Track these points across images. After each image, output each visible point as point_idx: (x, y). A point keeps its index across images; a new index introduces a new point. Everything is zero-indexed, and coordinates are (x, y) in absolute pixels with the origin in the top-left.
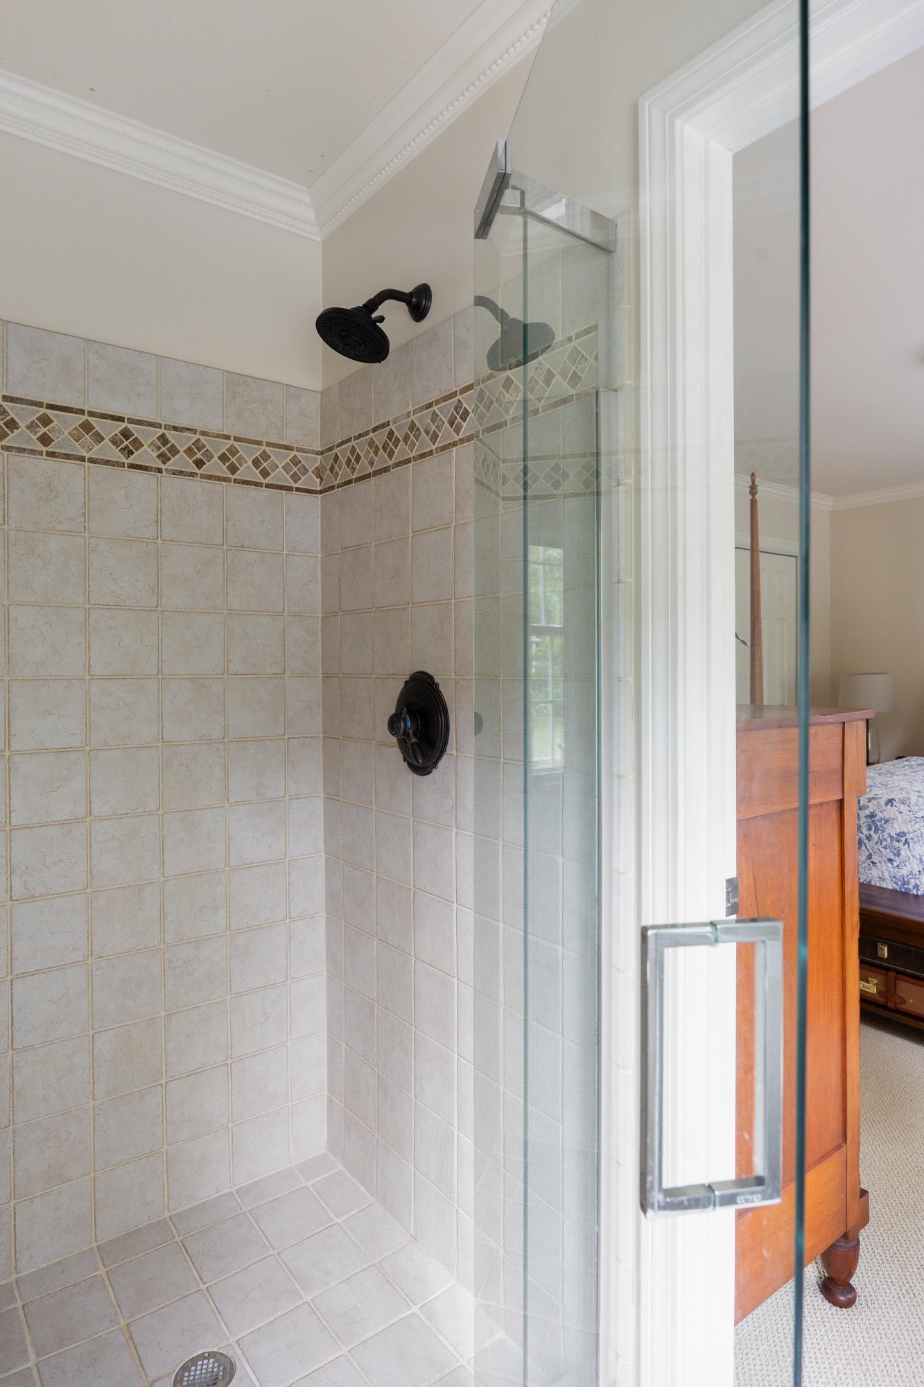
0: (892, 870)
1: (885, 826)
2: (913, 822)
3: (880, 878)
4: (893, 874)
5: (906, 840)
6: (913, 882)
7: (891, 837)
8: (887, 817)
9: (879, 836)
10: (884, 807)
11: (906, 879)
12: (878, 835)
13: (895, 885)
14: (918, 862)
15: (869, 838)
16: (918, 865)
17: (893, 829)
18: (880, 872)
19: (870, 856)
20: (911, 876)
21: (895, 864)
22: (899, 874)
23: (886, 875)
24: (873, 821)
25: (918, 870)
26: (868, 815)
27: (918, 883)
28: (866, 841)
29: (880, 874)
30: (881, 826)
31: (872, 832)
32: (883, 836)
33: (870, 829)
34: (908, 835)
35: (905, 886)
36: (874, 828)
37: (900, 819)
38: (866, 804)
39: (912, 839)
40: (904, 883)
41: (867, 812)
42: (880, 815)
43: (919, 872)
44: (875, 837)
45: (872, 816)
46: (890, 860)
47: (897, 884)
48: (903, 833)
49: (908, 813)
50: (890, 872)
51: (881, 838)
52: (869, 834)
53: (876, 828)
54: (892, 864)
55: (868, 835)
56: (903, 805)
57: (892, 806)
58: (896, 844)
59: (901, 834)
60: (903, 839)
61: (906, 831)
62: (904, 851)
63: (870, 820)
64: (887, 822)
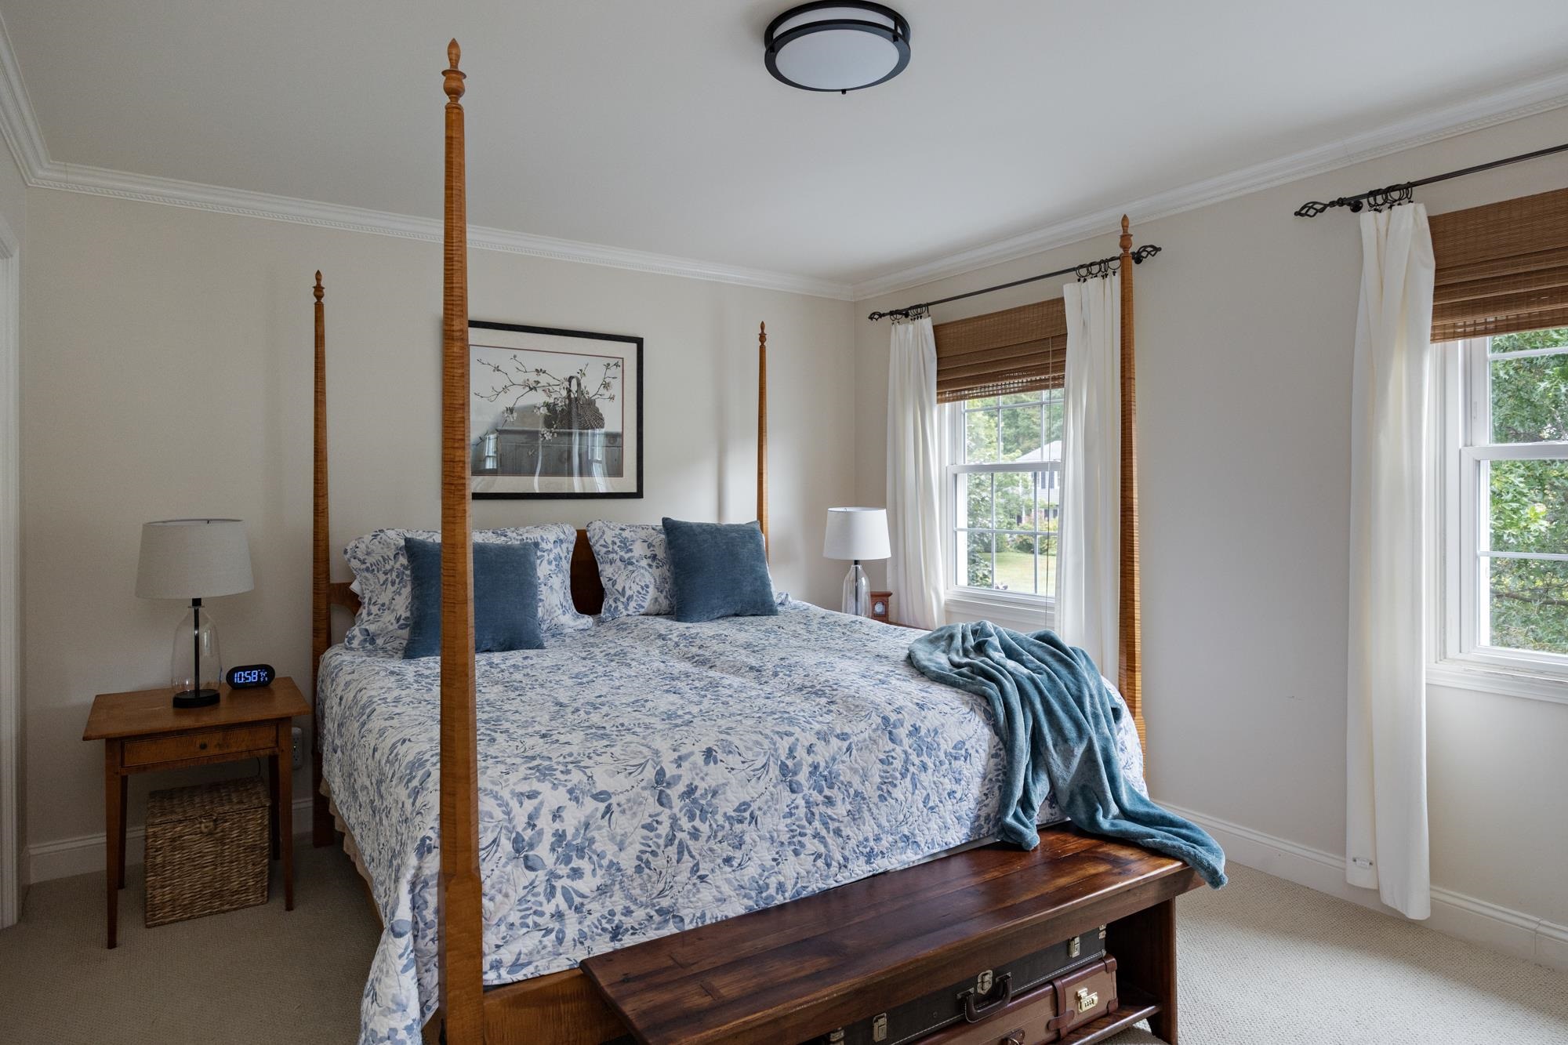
0: (731, 876)
1: (714, 801)
2: (754, 780)
3: (719, 900)
4: (736, 883)
5: (752, 815)
6: (773, 882)
7: (728, 818)
8: (714, 784)
9: (711, 825)
10: (705, 769)
11: (761, 882)
12: (708, 823)
13: (746, 900)
14: (768, 844)
15: (695, 834)
16: (768, 849)
17: (727, 805)
18: (714, 890)
19: (695, 869)
20: (766, 874)
21: (735, 863)
22: (746, 878)
23: (727, 890)
24: (695, 801)
25: (770, 857)
26: (684, 793)
27: (782, 879)
28: (690, 843)
29: (716, 894)
30: (709, 805)
31: (697, 823)
32: (716, 821)
33: (692, 818)
34: (752, 804)
35: (764, 895)
36: (698, 813)
37: (733, 781)
38: (676, 772)
39: (760, 809)
40: (760, 890)
41: (681, 788)
42: (702, 786)
43: (774, 860)
44: (704, 828)
45: (691, 791)
46: (728, 860)
47: (750, 898)
48: (744, 803)
49: (742, 766)
50: (728, 881)
51: (714, 826)
52: (694, 827)
53: (701, 811)
54: (732, 866)
55: (692, 831)
56: (731, 755)
57: (715, 762)
58: (738, 827)
59: (743, 807)
60: (747, 814)
61: (748, 799)
62: (750, 834)
63: (687, 800)
64: (715, 793)
